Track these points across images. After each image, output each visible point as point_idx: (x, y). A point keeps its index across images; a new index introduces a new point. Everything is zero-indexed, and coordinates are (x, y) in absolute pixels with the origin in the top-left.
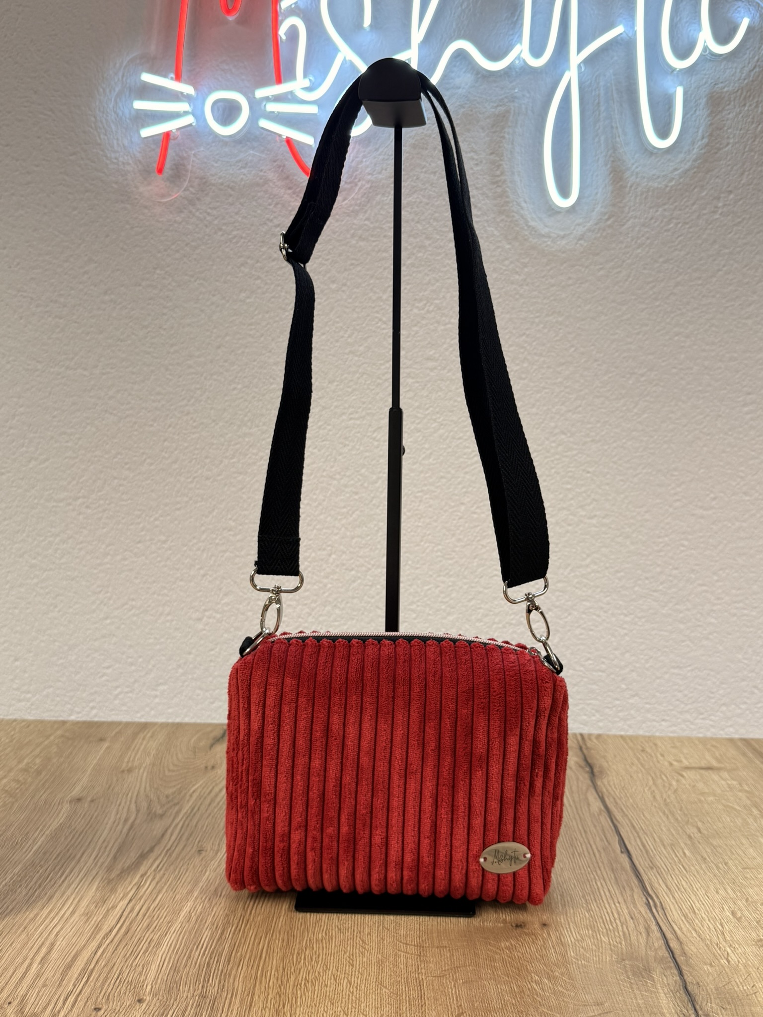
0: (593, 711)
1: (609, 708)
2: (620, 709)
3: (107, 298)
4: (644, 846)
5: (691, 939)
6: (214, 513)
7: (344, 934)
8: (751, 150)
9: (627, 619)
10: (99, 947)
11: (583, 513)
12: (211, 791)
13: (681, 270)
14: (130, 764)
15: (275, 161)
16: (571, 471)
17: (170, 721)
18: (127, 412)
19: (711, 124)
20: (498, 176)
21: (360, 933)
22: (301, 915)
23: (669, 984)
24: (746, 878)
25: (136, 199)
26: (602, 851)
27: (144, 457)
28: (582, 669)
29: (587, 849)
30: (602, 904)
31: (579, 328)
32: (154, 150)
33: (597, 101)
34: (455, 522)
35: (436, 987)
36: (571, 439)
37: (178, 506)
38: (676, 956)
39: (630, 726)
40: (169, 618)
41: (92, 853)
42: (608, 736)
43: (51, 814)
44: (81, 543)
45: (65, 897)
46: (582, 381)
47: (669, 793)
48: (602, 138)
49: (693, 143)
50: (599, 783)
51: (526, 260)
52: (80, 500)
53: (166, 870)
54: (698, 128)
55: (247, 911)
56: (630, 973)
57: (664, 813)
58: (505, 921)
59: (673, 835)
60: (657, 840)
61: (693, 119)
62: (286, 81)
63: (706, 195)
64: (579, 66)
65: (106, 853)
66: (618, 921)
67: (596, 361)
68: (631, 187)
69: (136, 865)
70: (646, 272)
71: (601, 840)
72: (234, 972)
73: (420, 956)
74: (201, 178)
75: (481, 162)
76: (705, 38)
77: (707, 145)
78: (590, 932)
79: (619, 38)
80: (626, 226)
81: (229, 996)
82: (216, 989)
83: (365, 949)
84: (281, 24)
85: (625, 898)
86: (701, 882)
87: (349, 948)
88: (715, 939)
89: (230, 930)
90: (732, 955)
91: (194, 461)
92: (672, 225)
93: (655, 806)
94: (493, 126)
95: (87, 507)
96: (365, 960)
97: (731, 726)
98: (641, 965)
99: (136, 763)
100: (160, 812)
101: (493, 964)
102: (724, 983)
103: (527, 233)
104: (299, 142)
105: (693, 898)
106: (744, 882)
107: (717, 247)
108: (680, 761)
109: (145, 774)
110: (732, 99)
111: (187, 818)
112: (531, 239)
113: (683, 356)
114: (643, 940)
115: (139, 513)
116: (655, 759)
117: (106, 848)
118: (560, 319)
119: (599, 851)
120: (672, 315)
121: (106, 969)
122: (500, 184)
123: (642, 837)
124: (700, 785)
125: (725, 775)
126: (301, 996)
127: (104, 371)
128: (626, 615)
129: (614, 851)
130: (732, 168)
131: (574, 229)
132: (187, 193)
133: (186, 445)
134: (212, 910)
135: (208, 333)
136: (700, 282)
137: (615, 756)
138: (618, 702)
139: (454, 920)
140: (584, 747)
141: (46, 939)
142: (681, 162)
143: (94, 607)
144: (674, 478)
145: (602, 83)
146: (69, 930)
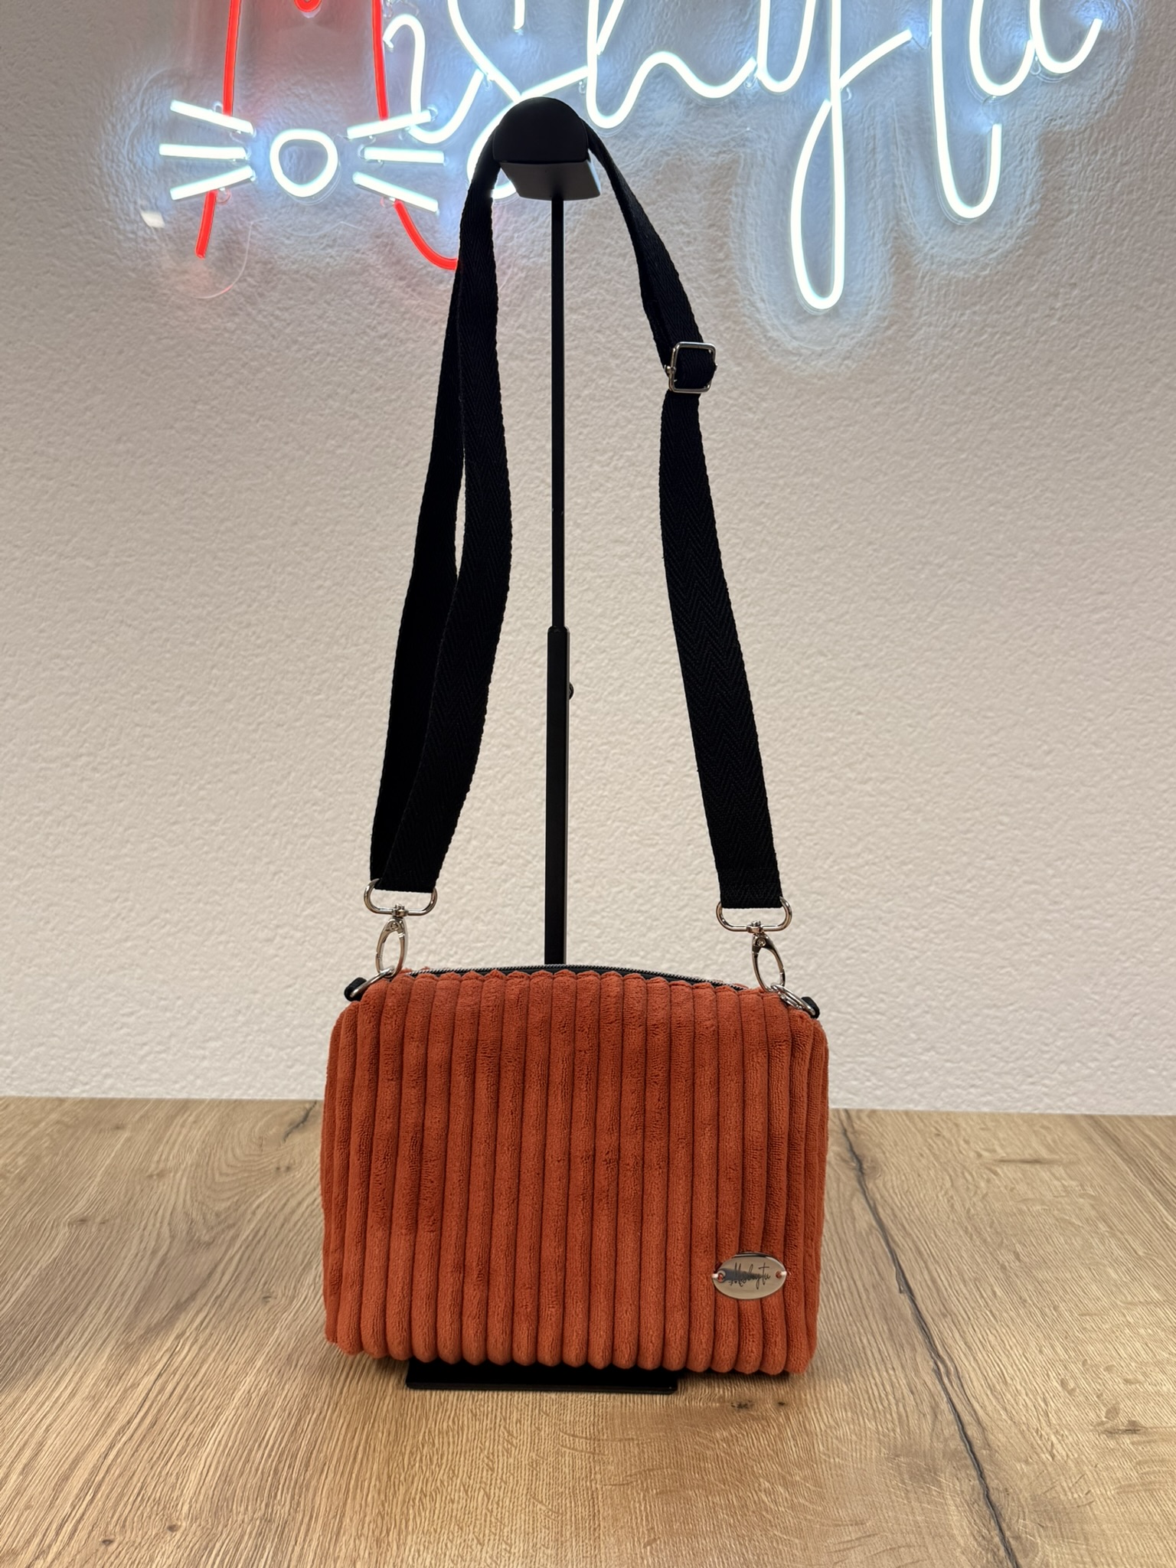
0: (868, 1074)
1: (891, 1068)
2: (908, 1069)
3: (121, 447)
4: (934, 1281)
5: (999, 1423)
6: (291, 779)
7: (481, 1422)
8: (1107, 222)
9: (919, 934)
10: (111, 1447)
11: (852, 775)
12: (285, 1205)
13: (999, 406)
14: (161, 1166)
15: (378, 237)
16: (833, 712)
17: (225, 1096)
18: (155, 624)
19: (1045, 182)
20: (721, 261)
21: (505, 1420)
22: (416, 1394)
23: (962, 1492)
24: (1084, 1329)
25: (165, 294)
26: (871, 1290)
27: (182, 692)
28: (850, 1010)
29: (849, 1288)
30: (869, 1371)
31: (845, 494)
32: (191, 219)
33: (871, 146)
34: (658, 789)
35: (617, 1501)
36: (834, 664)
37: (236, 767)
38: (976, 1449)
39: (922, 1095)
40: (223, 938)
41: (103, 1302)
42: (886, 1112)
43: (41, 1243)
44: (86, 824)
45: (60, 1372)
46: (850, 575)
47: (974, 1199)
48: (880, 202)
49: (1018, 211)
50: (870, 1185)
51: (763, 391)
52: (84, 759)
53: (214, 1328)
54: (1025, 187)
55: (335, 1389)
56: (906, 1476)
57: (966, 1231)
58: (722, 1399)
59: (978, 1264)
60: (954, 1272)
61: (1018, 174)
62: (394, 115)
63: (1037, 290)
64: (844, 92)
65: (124, 1304)
66: (891, 1398)
67: (870, 543)
68: (923, 277)
69: (169, 1320)
70: (945, 408)
71: (871, 1273)
72: (314, 1483)
73: (594, 1454)
74: (265, 263)
75: (695, 239)
76: (1035, 47)
77: (1039, 213)
78: (849, 1414)
79: (905, 48)
80: (916, 338)
81: (306, 1519)
82: (287, 1508)
83: (512, 1444)
84: (387, 25)
85: (904, 1362)
86: (1018, 1337)
87: (487, 1444)
88: (1034, 1422)
89: (310, 1419)
90: (1058, 1446)
91: (258, 699)
92: (985, 336)
93: (953, 1221)
94: (712, 184)
95: (95, 769)
96: (511, 1460)
97: (1074, 1094)
98: (923, 1464)
99: (171, 1163)
100: (207, 1238)
101: (702, 1465)
102: (1045, 1489)
103: (764, 348)
104: (415, 208)
105: (1004, 1359)
106: (1081, 1336)
107: (1053, 369)
108: (994, 1151)
109: (184, 1181)
110: (1077, 143)
111: (247, 1247)
112: (771, 358)
113: (1001, 536)
114: (927, 1426)
115: (175, 778)
116: (955, 1148)
117: (123, 1294)
118: (816, 480)
119: (866, 1290)
120: (986, 474)
121: (122, 1481)
122: (724, 272)
123: (932, 1267)
124: (1022, 1188)
125: (1060, 1171)
126: (415, 1517)
127: (117, 561)
128: (917, 929)
129: (889, 1289)
130: (1077, 248)
131: (837, 343)
132: (245, 285)
133: (245, 673)
134: (283, 1388)
135: (279, 502)
136: (1027, 423)
137: (896, 1144)
138: (904, 1060)
139: (646, 1398)
140: (849, 1130)
141: (32, 1435)
142: (1000, 239)
143: (106, 923)
144: (989, 721)
145: (879, 118)
146: (66, 1422)
